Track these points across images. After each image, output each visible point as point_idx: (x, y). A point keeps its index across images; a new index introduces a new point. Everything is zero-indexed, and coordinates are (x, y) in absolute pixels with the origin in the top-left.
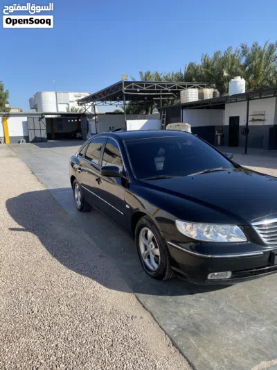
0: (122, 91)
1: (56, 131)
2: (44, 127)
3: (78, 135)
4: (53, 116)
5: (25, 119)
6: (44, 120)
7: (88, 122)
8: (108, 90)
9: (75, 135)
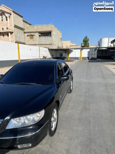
2: (96, 53)
5: (89, 50)
6: (96, 51)
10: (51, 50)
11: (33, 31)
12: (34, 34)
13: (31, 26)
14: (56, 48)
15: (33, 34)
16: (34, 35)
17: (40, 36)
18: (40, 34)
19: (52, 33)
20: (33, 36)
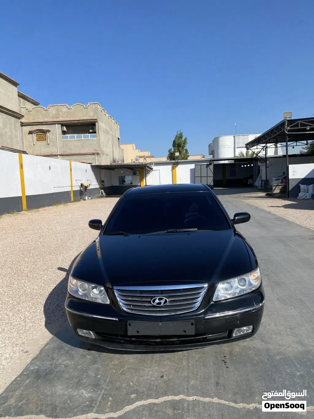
0: (284, 132)
1: (228, 177)
2: (211, 174)
3: (250, 181)
4: (226, 162)
5: (193, 166)
6: (211, 167)
7: (259, 167)
8: (272, 131)
9: (247, 182)
10: (97, 169)
11: (47, 120)
12: (49, 129)
13: (38, 108)
14: (109, 164)
15: (44, 128)
16: (49, 131)
17: (64, 133)
18: (65, 129)
19: (97, 124)
20: (44, 132)
